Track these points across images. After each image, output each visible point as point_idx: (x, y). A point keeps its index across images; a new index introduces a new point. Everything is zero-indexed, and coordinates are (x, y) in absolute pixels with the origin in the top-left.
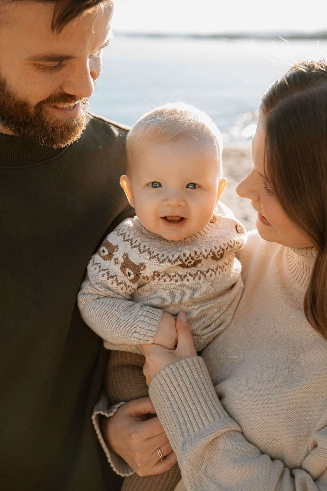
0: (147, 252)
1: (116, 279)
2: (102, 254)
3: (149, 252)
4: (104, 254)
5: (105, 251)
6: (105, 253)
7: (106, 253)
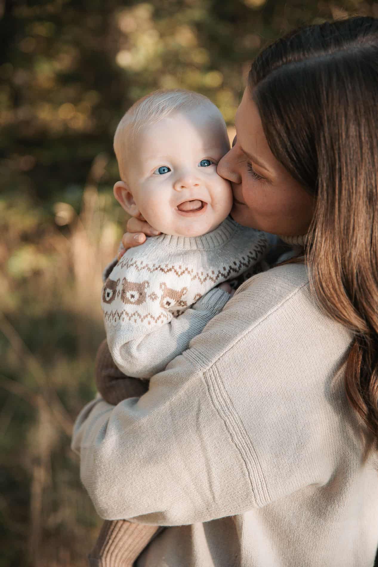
0: (186, 272)
1: (151, 317)
2: (132, 300)
3: (189, 272)
4: (135, 299)
5: (134, 295)
6: (135, 297)
7: (137, 296)
